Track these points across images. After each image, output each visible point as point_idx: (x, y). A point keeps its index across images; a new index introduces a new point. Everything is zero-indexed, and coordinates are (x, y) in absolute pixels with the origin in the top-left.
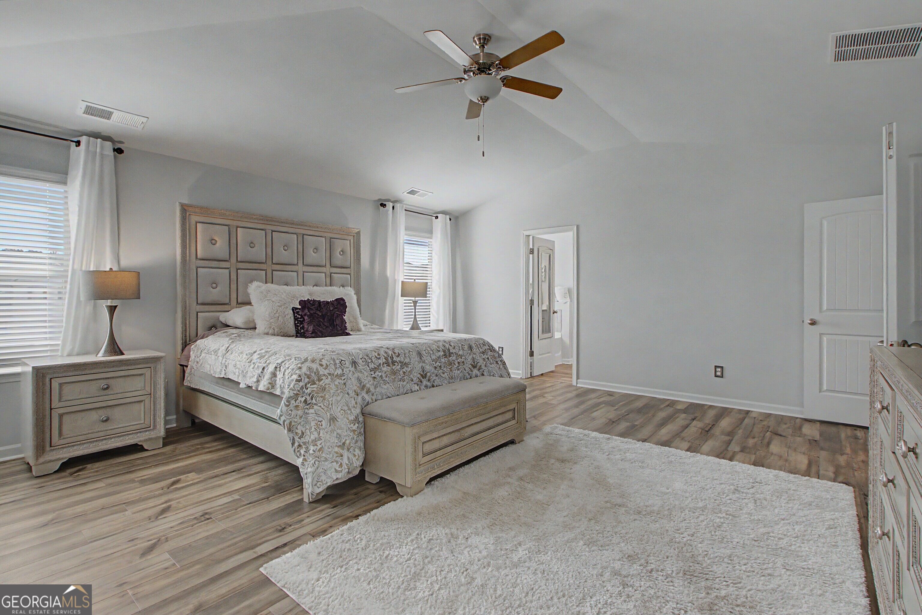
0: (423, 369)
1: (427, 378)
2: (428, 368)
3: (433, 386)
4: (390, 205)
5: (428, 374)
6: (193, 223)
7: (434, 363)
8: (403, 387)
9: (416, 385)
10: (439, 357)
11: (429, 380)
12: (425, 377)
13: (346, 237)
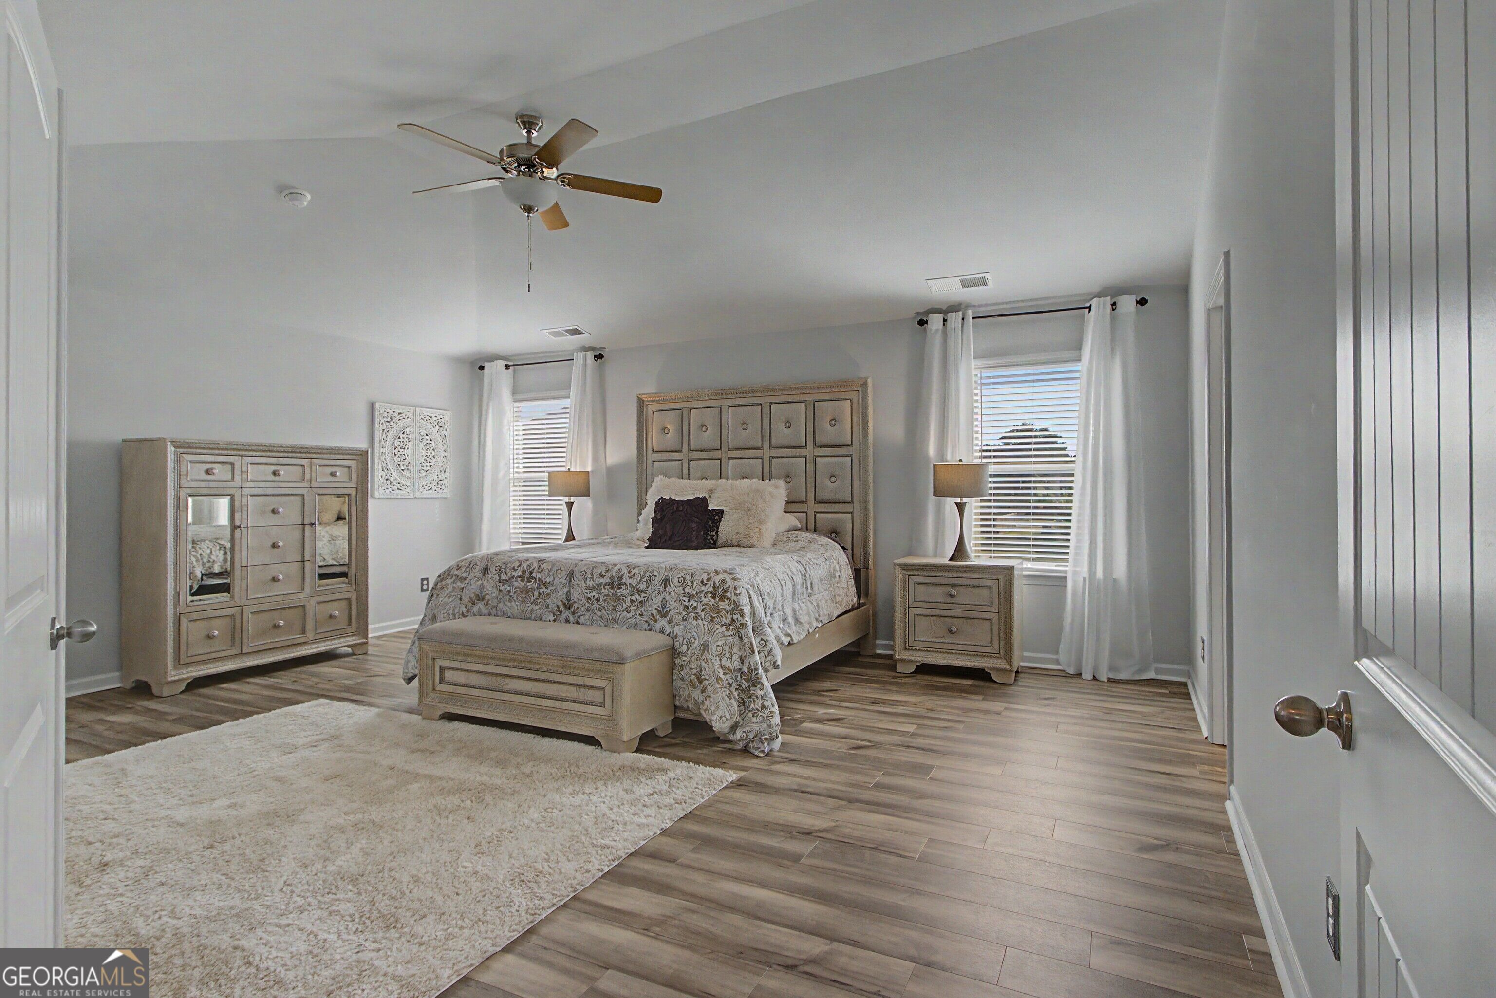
0: (568, 595)
1: (572, 610)
2: (575, 596)
3: (578, 623)
4: (935, 321)
5: (576, 605)
6: (650, 411)
7: (588, 591)
8: (533, 610)
9: (552, 615)
10: (599, 585)
11: (573, 613)
12: (569, 608)
13: (843, 396)
